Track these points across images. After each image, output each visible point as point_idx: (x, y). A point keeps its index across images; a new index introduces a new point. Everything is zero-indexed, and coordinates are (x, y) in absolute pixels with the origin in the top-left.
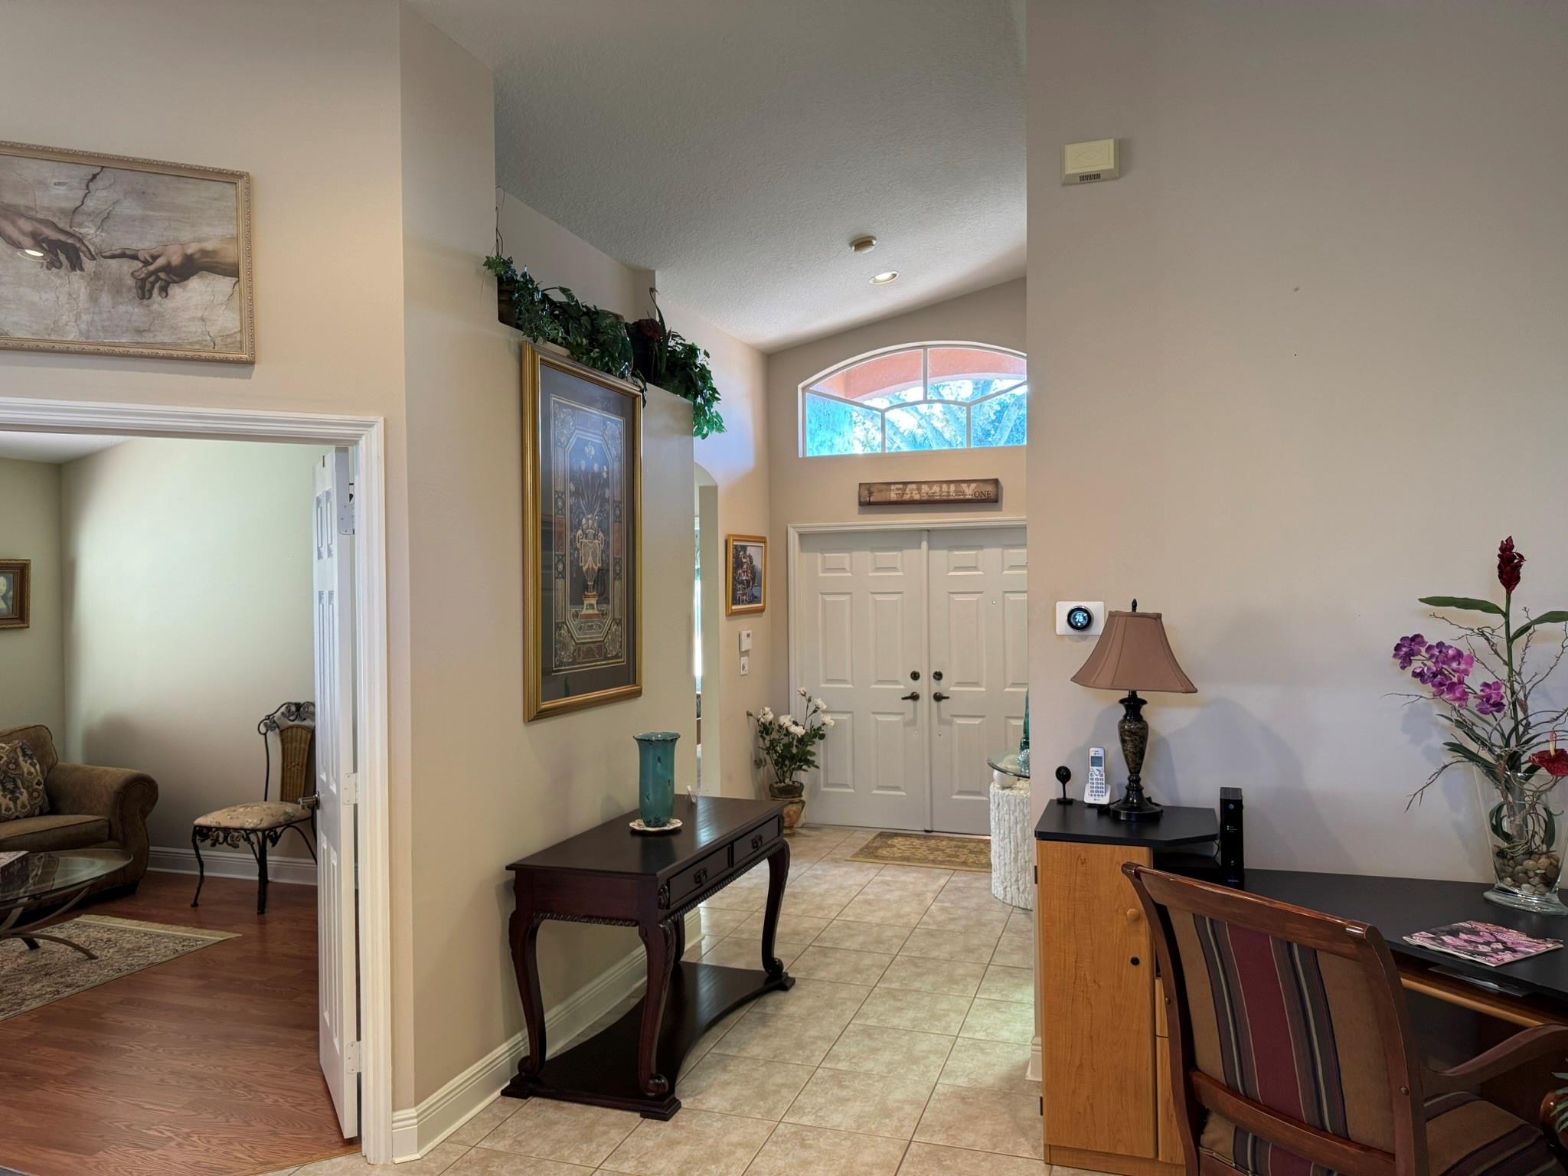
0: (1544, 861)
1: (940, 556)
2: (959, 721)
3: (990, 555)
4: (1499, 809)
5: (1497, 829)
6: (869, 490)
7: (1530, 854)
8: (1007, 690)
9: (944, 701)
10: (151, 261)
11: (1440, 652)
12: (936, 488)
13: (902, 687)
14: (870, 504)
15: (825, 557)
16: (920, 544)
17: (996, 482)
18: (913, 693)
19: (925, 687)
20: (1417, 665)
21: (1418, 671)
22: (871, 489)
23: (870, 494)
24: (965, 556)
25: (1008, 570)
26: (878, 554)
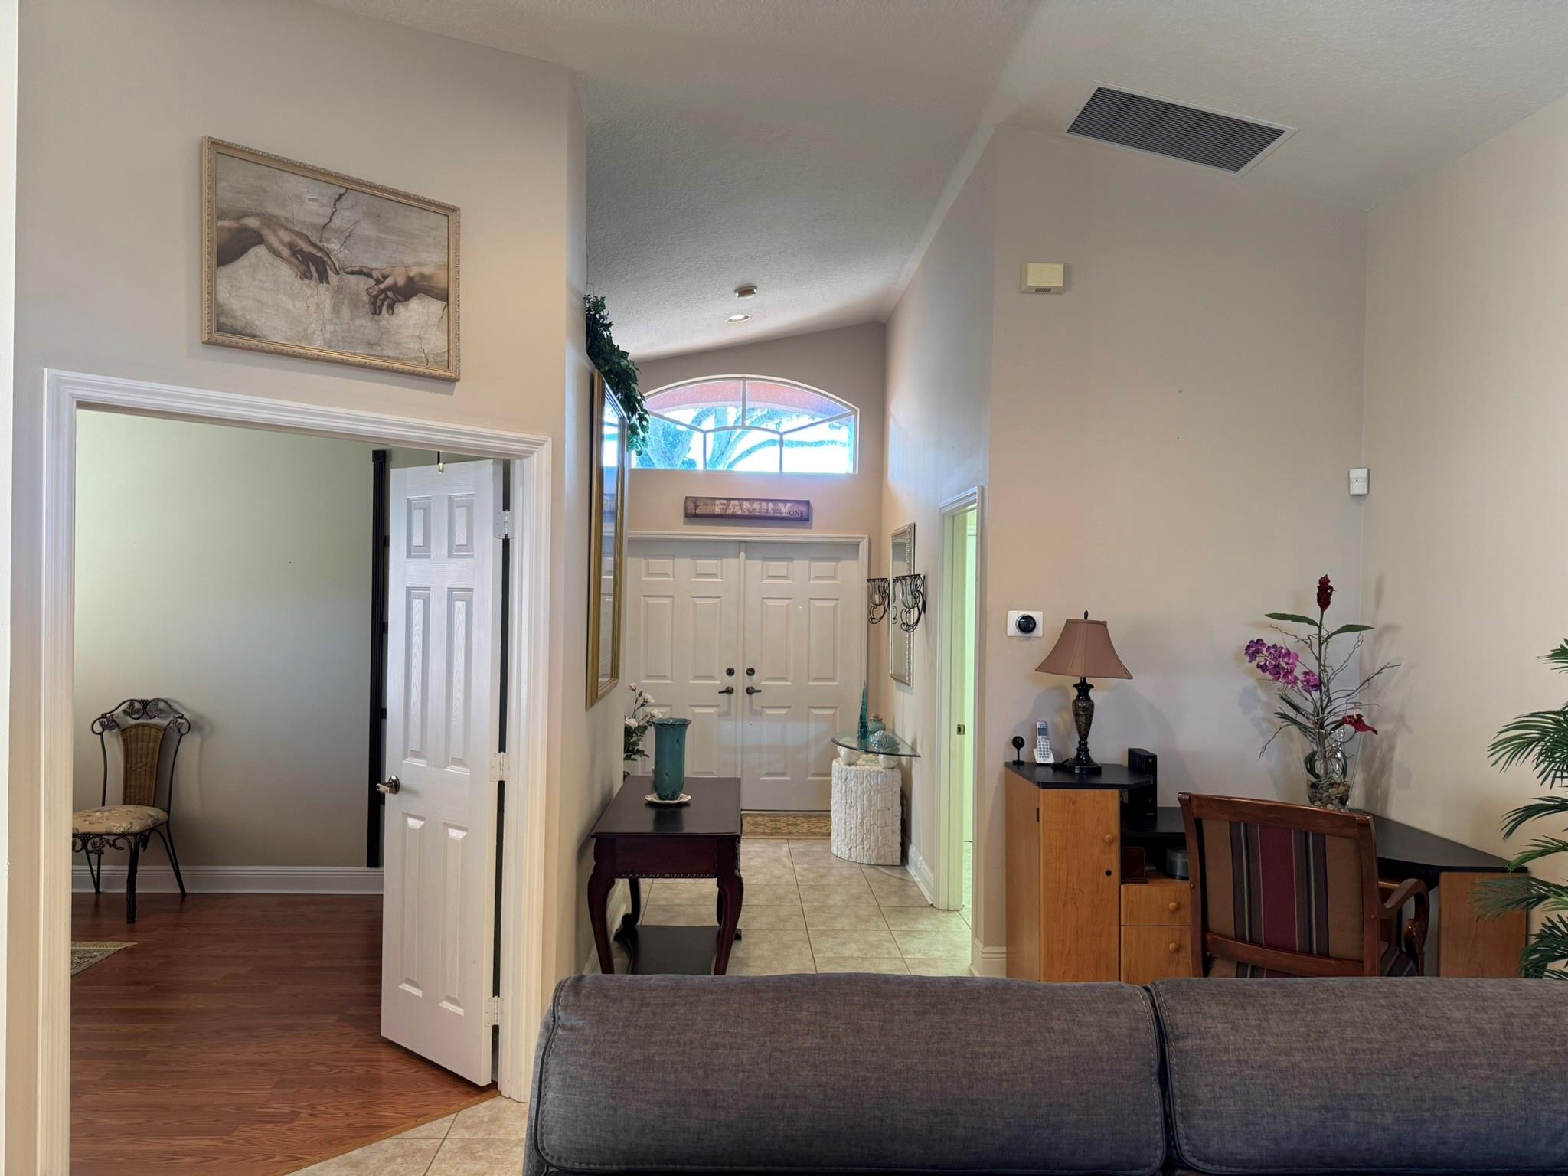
0: (1342, 788)
1: (756, 566)
2: (768, 711)
3: (800, 566)
4: (1314, 754)
5: (1311, 770)
6: (695, 503)
7: (1332, 785)
8: (810, 683)
9: (755, 694)
10: (382, 279)
11: (1276, 651)
12: (756, 505)
13: (718, 682)
14: (695, 516)
15: (647, 562)
16: (739, 553)
17: (808, 503)
18: (728, 688)
19: (739, 682)
20: (1260, 659)
21: (1262, 663)
22: (697, 502)
23: (696, 507)
24: (777, 567)
25: (814, 580)
26: (699, 561)
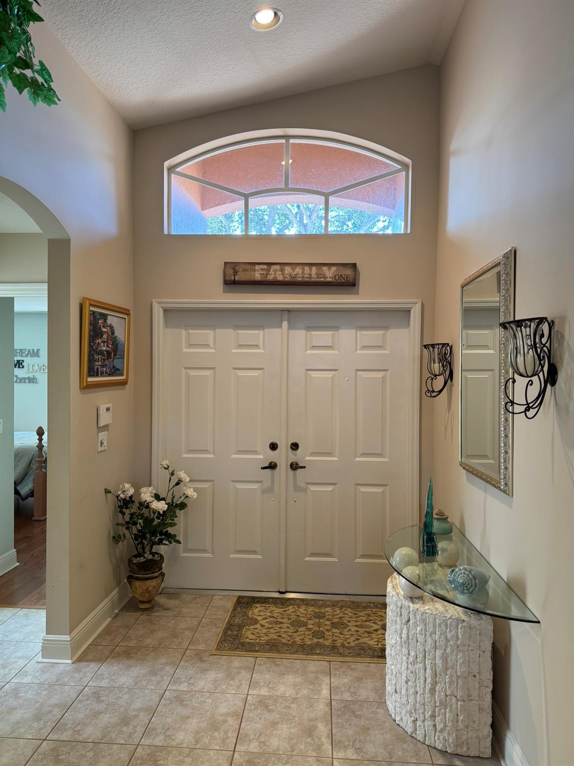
1: (300, 335)
2: (313, 488)
3: (347, 335)
6: (234, 269)
8: (357, 459)
9: (299, 470)
12: (298, 270)
13: (261, 457)
14: (234, 282)
15: (189, 333)
16: (282, 323)
17: (354, 266)
18: (271, 463)
19: (283, 456)
22: (236, 268)
23: (235, 273)
24: (323, 337)
25: (360, 350)
26: (240, 332)
